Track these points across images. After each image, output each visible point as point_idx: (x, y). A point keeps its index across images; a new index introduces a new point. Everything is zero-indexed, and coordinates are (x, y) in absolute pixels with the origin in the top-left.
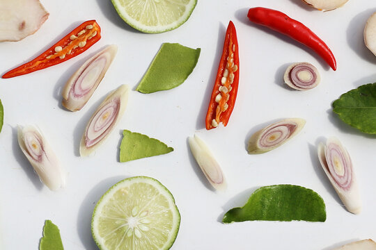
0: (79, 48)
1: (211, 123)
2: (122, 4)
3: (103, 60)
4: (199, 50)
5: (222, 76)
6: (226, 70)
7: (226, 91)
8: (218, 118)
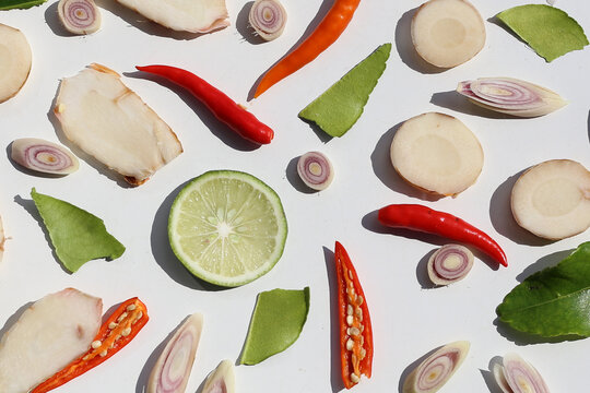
0: (122, 337)
1: (350, 378)
2: (193, 258)
3: (188, 337)
4: (307, 290)
5: (347, 315)
6: (349, 306)
7: (357, 333)
8: (357, 370)
